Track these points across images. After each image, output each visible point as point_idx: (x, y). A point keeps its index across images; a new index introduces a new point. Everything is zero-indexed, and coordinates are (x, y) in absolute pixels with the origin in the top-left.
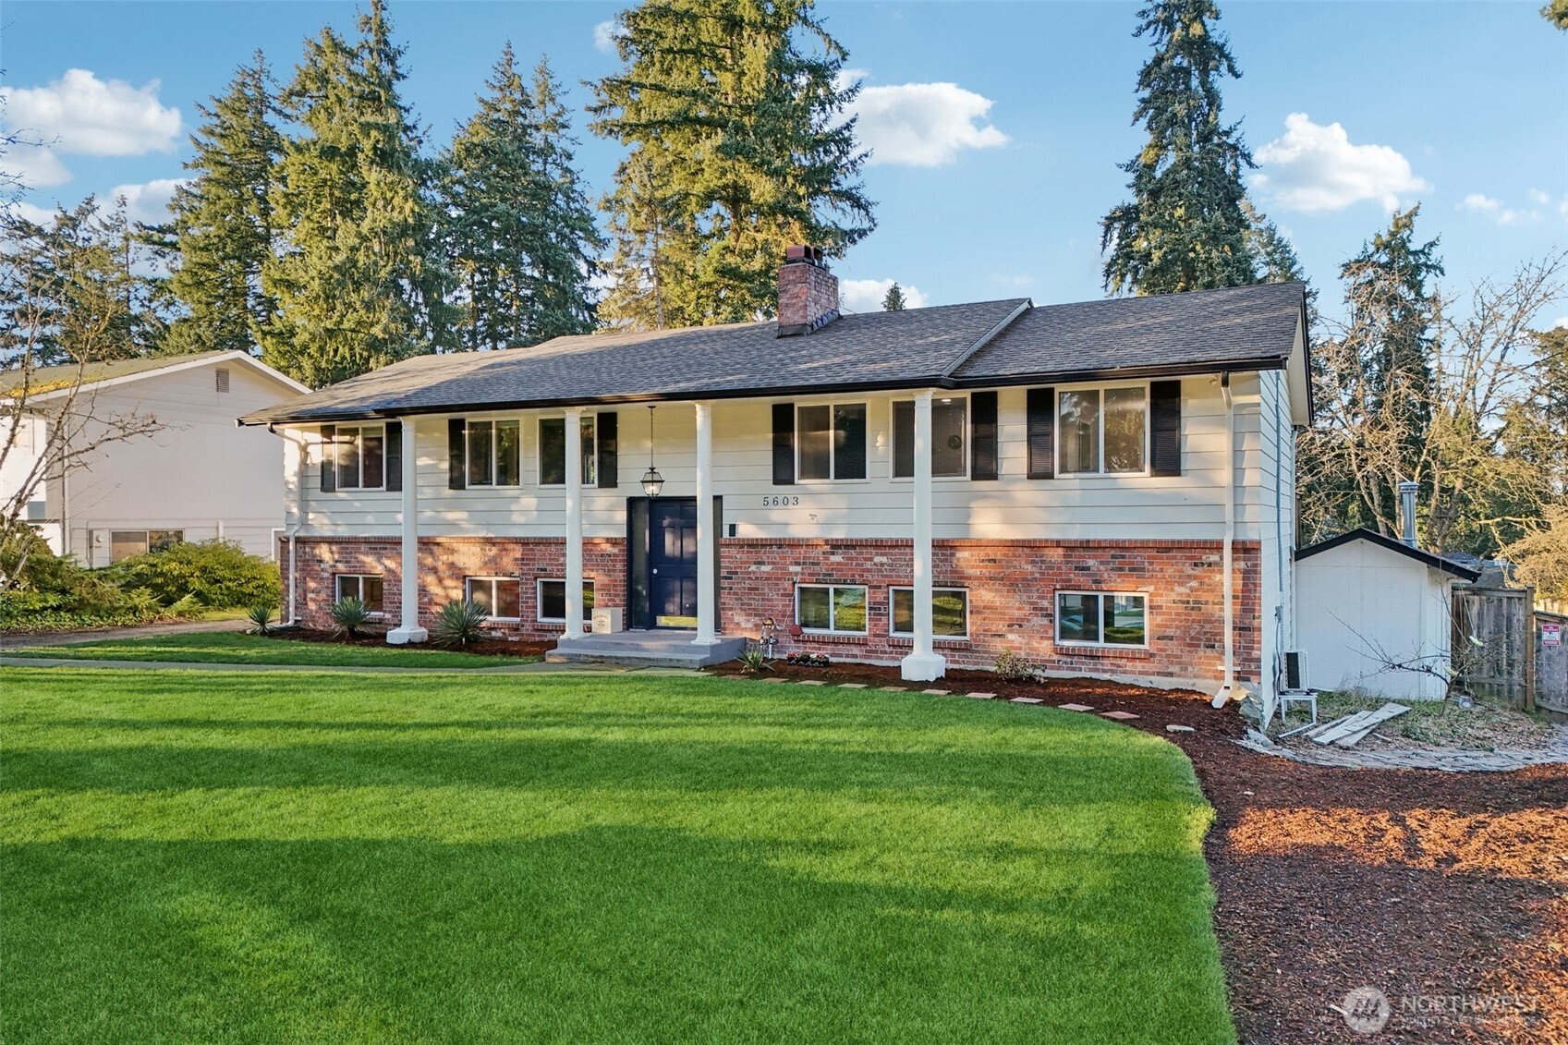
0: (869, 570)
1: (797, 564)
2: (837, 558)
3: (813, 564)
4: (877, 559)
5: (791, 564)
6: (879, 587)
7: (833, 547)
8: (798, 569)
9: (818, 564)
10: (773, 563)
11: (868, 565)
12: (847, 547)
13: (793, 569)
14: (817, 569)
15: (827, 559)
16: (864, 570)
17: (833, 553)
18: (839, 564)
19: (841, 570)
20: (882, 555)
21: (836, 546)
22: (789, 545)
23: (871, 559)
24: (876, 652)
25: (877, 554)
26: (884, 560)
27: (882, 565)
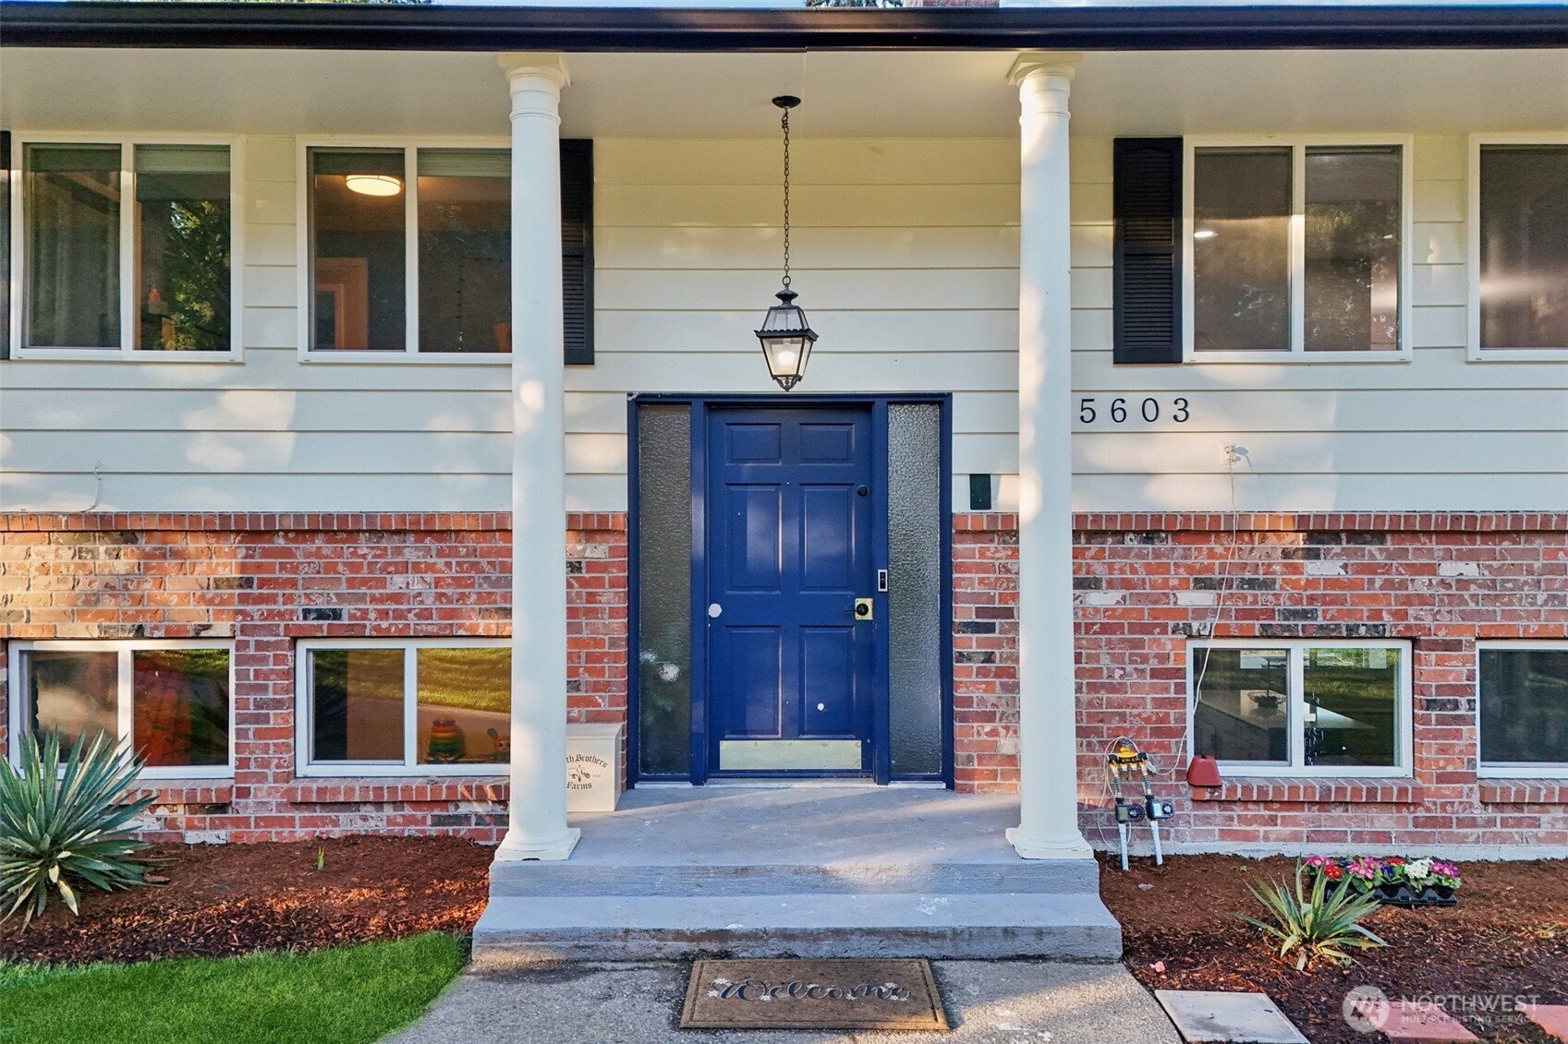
0: (1423, 600)
1: (1202, 584)
2: (1327, 567)
3: (1252, 583)
4: (1449, 569)
5: (1183, 585)
6: (1456, 646)
7: (1313, 536)
8: (1205, 598)
9: (1267, 585)
10: (1126, 584)
11: (1421, 585)
12: (1356, 535)
13: (1191, 598)
14: (1264, 598)
15: (1296, 569)
16: (1408, 600)
17: (1313, 555)
18: (1331, 583)
19: (1334, 601)
20: (1463, 557)
21: (1320, 533)
22: (1176, 534)
23: (1431, 570)
24: (1447, 822)
25: (1448, 556)
26: (1470, 570)
27: (1463, 583)
